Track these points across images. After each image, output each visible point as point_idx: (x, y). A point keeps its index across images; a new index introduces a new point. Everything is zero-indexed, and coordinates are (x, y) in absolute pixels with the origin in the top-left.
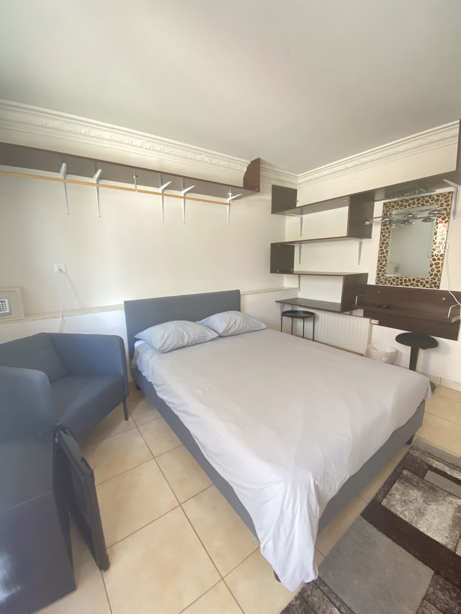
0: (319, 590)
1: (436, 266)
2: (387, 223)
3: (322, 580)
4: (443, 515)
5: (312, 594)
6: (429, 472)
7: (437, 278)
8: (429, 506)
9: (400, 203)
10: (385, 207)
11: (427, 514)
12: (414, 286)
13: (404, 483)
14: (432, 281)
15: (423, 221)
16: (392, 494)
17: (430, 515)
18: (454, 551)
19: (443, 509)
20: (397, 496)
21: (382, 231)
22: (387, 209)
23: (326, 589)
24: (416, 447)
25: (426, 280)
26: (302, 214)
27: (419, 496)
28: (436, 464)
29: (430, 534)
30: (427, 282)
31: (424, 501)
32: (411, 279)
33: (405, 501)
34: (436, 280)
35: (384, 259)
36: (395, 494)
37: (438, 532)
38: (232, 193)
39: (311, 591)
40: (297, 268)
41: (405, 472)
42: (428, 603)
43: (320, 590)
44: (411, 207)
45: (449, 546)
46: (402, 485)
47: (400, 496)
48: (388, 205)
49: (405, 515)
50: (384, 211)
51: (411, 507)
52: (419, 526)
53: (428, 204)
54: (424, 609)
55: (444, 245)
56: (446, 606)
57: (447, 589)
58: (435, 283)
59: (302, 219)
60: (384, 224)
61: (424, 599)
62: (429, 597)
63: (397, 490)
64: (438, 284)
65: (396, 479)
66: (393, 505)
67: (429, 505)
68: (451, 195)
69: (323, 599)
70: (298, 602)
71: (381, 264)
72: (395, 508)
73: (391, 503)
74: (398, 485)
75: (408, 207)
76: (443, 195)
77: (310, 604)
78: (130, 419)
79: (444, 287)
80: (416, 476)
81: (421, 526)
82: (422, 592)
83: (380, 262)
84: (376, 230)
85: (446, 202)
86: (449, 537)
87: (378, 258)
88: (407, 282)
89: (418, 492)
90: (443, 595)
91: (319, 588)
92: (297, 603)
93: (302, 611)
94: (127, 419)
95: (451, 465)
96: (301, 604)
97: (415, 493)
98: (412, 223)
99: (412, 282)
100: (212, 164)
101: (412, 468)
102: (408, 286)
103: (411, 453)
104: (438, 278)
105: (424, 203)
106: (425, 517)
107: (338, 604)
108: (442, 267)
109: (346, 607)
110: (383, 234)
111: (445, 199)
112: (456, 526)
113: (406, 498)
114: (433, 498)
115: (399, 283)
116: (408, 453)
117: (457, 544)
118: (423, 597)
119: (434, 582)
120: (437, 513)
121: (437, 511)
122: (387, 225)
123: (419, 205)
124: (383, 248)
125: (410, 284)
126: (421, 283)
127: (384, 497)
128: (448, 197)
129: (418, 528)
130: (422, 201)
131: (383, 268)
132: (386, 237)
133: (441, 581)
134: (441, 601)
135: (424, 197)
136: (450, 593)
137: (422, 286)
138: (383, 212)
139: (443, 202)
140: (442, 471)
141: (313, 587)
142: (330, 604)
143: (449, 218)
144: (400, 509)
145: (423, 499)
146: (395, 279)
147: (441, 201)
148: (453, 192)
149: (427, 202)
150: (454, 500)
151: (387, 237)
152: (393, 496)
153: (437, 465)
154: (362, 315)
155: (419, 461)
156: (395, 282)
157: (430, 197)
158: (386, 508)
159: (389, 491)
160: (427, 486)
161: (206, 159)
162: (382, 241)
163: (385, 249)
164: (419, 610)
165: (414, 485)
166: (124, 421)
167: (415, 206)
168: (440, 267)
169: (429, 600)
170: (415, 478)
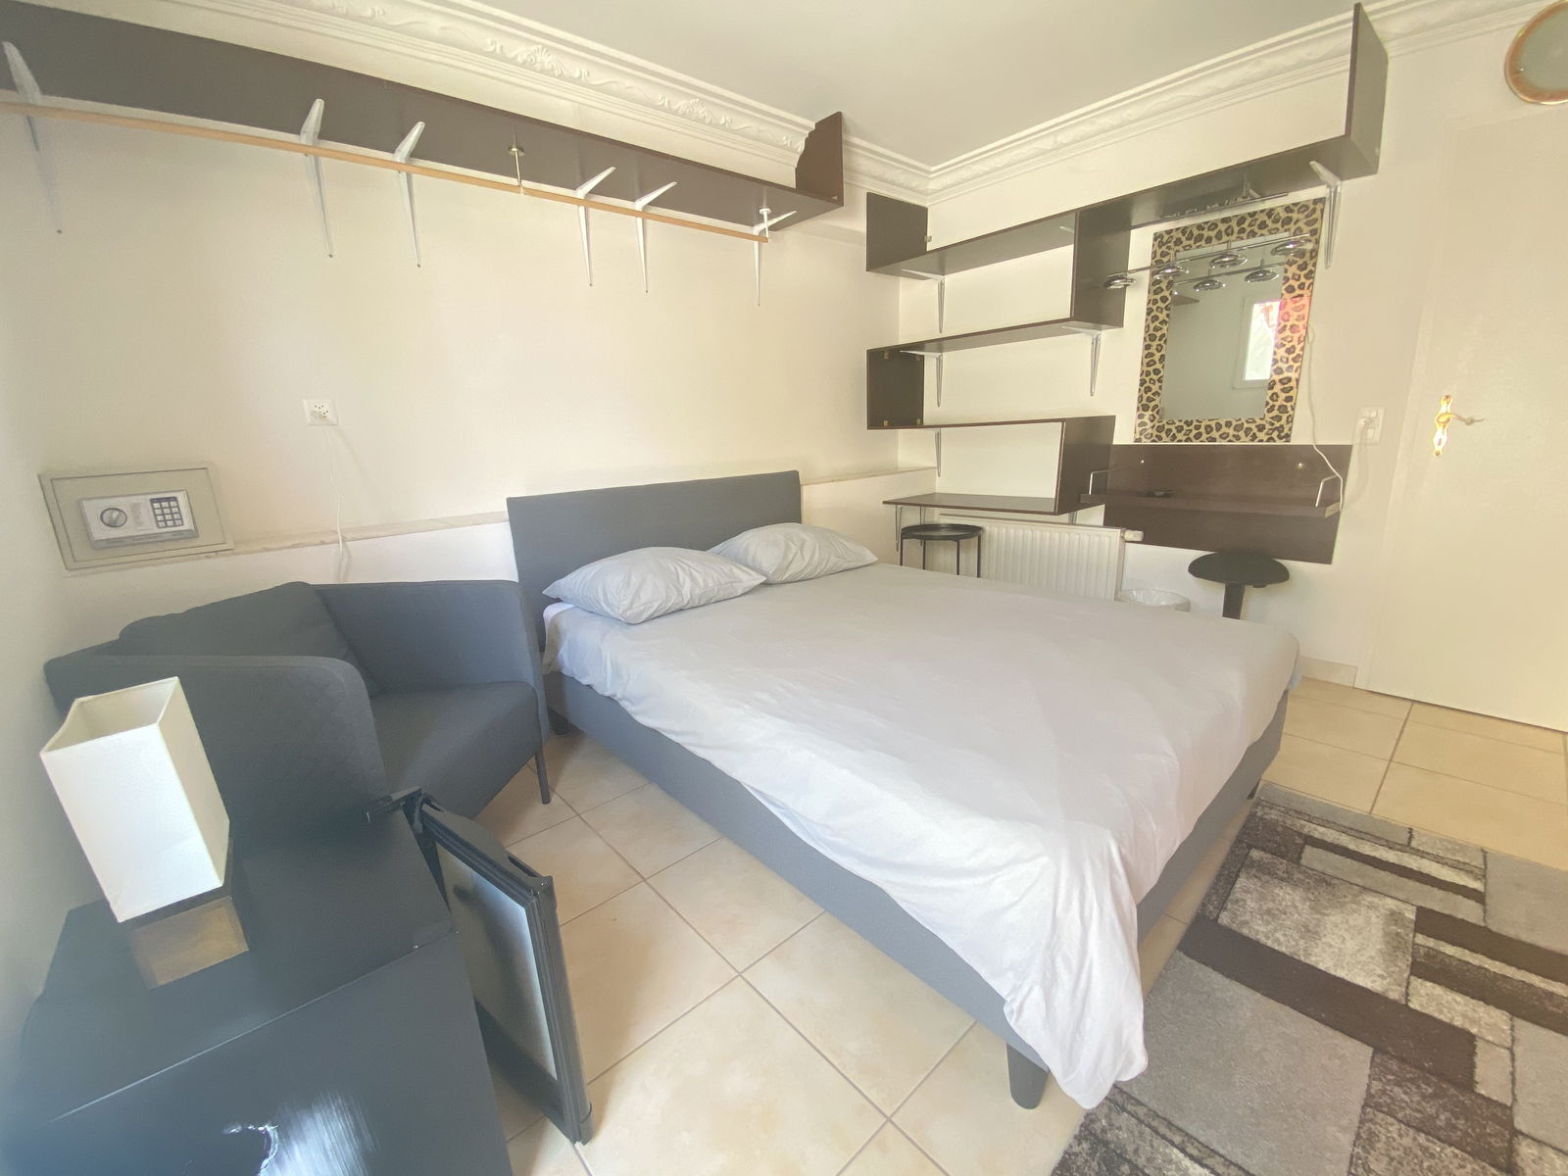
0: (1126, 1114)
1: (1282, 387)
2: (1164, 285)
3: (1125, 1093)
4: (1360, 933)
5: (1111, 1125)
6: (1308, 849)
7: (1284, 417)
8: (1326, 917)
9: (1196, 232)
10: (1156, 243)
11: (1325, 933)
12: (1230, 441)
13: (1258, 875)
14: (1273, 424)
15: (1247, 278)
16: (1237, 901)
17: (1333, 934)
18: (1404, 1002)
19: (1357, 920)
20: (1251, 904)
21: (1151, 305)
22: (1164, 248)
23: (1141, 1111)
24: (1267, 802)
25: (1259, 422)
26: (942, 271)
27: (1297, 898)
28: (1320, 832)
29: (1341, 973)
30: (1261, 428)
31: (1312, 908)
32: (1223, 423)
33: (1269, 912)
34: (1283, 422)
35: (1155, 377)
36: (1244, 900)
37: (1359, 967)
38: (770, 208)
39: (1107, 1117)
40: (930, 410)
41: (1255, 854)
42: (1376, 1113)
43: (1129, 1113)
44: (1223, 240)
45: (1391, 993)
46: (1256, 880)
47: (1256, 902)
48: (1166, 237)
49: (1277, 940)
50: (1154, 253)
51: (1287, 923)
52: (1313, 959)
53: (1264, 232)
54: (1372, 1127)
55: (1303, 332)
56: (1418, 1115)
57: (1412, 1081)
58: (1280, 429)
59: (941, 285)
60: (1155, 287)
61: (1366, 1105)
62: (1375, 1100)
63: (1247, 891)
64: (1286, 431)
65: (1239, 871)
66: (1246, 923)
67: (1325, 914)
68: (1319, 206)
69: (1141, 1133)
70: (1085, 1145)
71: (1148, 389)
72: (1250, 928)
73: (1240, 918)
74: (1245, 880)
75: (1214, 241)
76: (1302, 207)
77: (1112, 1146)
78: (554, 799)
79: (1300, 437)
80: (1281, 860)
81: (1318, 959)
82: (1358, 1095)
83: (1145, 385)
84: (1136, 303)
85: (1307, 224)
86: (1386, 975)
87: (1141, 375)
88: (1212, 430)
89: (1294, 891)
90: (1406, 1093)
91: (1124, 1110)
92: (1083, 1149)
93: (1099, 1164)
94: (546, 800)
95: (1353, 833)
96: (1092, 1153)
97: (1289, 894)
98: (1220, 284)
99: (1224, 429)
100: (717, 126)
101: (1268, 844)
102: (1214, 440)
103: (1259, 814)
104: (1287, 415)
105: (1256, 230)
106: (1324, 940)
107: (1177, 1139)
108: (1297, 388)
109: (1196, 1144)
110: (1152, 314)
111: (1307, 216)
112: (1395, 951)
113: (1271, 905)
114: (1329, 899)
115: (1192, 435)
116: (1253, 815)
117: (1407, 988)
118: (1362, 1103)
119: (1378, 1070)
120: (1346, 930)
121: (1346, 926)
122: (1162, 290)
123: (1241, 235)
124: (1153, 350)
125: (1221, 436)
126: (1245, 432)
127: (1222, 907)
128: (1314, 211)
129: (1313, 963)
130: (1250, 225)
131: (1154, 400)
132: (1160, 320)
133: (1394, 1065)
134: (1403, 1105)
135: (1255, 213)
136: (1418, 1087)
137: (1249, 437)
138: (1153, 258)
139: (1300, 224)
140: (1337, 846)
141: (1110, 1109)
142: (1157, 1142)
143: (1314, 265)
144: (1262, 929)
145: (1308, 903)
146: (1182, 427)
147: (1295, 223)
148: (1324, 198)
149: (1263, 226)
150: (1376, 900)
151: (1164, 322)
152: (1240, 904)
153: (1322, 833)
154: (1101, 522)
155: (1280, 829)
156: (1183, 432)
157: (1270, 213)
158: (1230, 930)
159: (1229, 895)
160: (1309, 877)
161: (701, 111)
162: (1151, 332)
163: (1159, 351)
164: (1361, 1131)
165: (1282, 879)
166: (540, 808)
167: (1234, 237)
168: (1292, 388)
169: (1378, 1107)
170: (1281, 864)
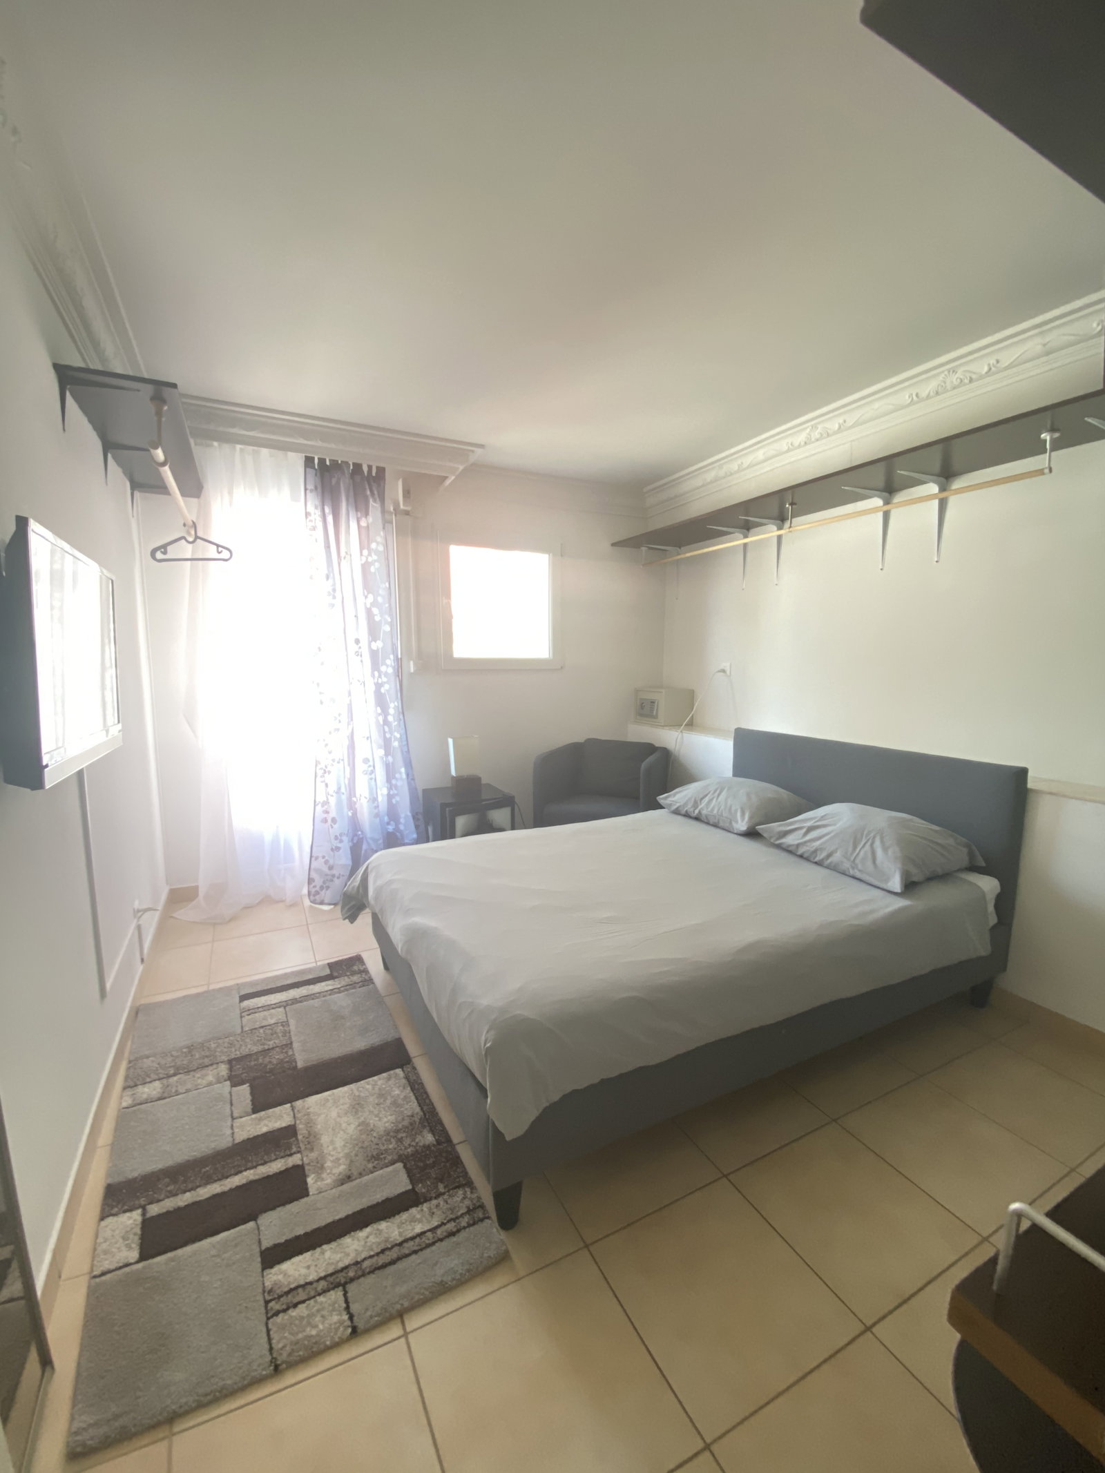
4: (332, 1130)
8: (357, 1124)
11: (350, 1113)
13: (411, 1120)
17: (346, 1116)
18: (293, 1103)
19: (339, 1140)
20: (399, 1093)
27: (379, 1124)
31: (368, 1124)
33: (384, 1098)
36: (403, 1092)
42: (286, 1043)
46: (409, 1115)
47: (395, 1097)
51: (371, 1099)
54: (285, 1037)
56: (270, 1054)
57: (278, 1065)
61: (291, 1043)
62: (288, 1049)
63: (407, 1101)
65: (423, 1112)
67: (359, 1126)
72: (384, 1079)
73: (394, 1079)
74: (412, 1107)
80: (413, 1149)
86: (309, 1116)
89: (385, 1128)
90: (278, 1059)
97: (386, 1123)
100: (981, 377)
101: (432, 1159)
106: (348, 1108)
113: (387, 1102)
114: (364, 1143)
117: (294, 1113)
118: (293, 1043)
119: (292, 1060)
121: (343, 1128)
127: (407, 1078)
133: (288, 1066)
134: (277, 1054)
136: (274, 1065)
144: (379, 1084)
145: (372, 1126)
150: (337, 1172)
155: (441, 1189)
158: (391, 1070)
159: (411, 1087)
160: (385, 1154)
161: (955, 377)
170: (410, 1145)
